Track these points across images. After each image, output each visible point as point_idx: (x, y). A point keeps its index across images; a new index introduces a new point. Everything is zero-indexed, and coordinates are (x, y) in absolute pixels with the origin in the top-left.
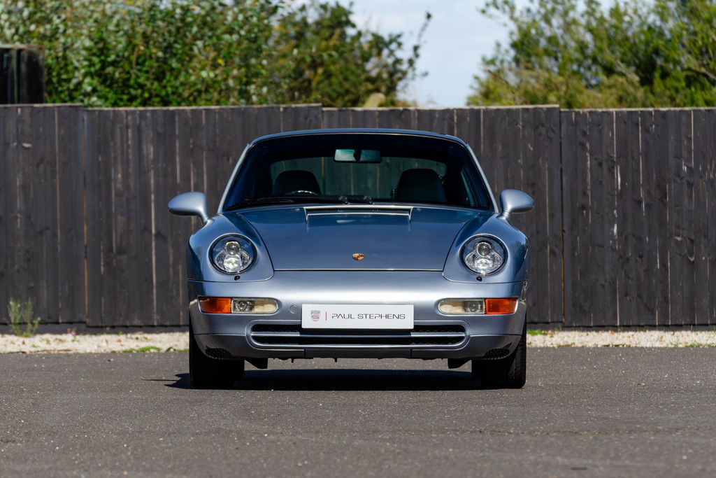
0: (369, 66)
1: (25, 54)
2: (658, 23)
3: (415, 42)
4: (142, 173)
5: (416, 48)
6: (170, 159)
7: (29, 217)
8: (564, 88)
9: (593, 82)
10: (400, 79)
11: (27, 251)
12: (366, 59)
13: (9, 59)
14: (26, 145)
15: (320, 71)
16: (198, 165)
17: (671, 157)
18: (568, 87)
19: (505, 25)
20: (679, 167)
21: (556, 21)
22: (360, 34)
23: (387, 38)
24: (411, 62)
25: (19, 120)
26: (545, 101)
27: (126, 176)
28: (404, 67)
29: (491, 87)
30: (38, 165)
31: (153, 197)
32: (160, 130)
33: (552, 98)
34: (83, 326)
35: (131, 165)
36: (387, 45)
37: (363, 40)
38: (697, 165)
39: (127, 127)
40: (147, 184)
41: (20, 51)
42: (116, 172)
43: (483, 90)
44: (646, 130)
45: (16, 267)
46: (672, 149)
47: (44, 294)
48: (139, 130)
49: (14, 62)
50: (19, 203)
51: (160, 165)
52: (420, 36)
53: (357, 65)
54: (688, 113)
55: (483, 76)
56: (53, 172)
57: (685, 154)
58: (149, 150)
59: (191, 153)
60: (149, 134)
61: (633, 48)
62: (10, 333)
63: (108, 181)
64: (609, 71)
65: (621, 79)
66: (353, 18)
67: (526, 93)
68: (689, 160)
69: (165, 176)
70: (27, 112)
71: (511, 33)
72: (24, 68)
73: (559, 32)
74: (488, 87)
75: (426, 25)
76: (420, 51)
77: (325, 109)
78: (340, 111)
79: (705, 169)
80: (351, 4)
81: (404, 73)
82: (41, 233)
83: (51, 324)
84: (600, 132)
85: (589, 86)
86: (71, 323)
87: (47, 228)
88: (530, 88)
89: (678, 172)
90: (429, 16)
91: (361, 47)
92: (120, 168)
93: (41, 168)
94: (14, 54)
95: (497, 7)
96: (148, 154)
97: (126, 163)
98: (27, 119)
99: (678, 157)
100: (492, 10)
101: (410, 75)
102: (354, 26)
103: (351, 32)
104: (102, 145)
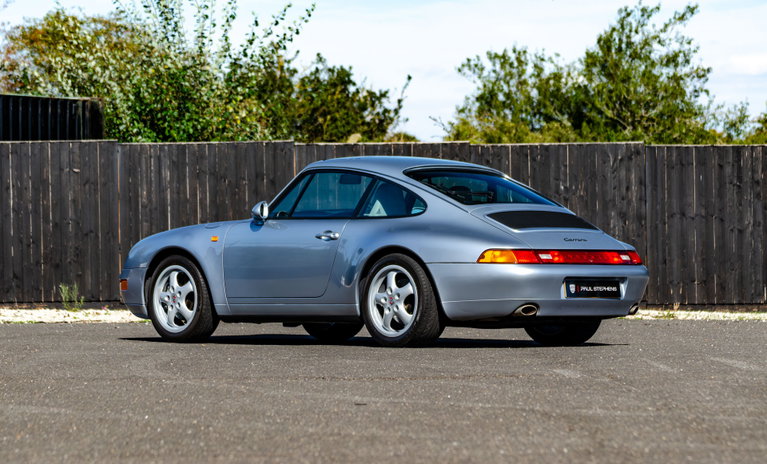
0: (366, 113)
1: (88, 104)
2: (586, 83)
3: (400, 97)
4: (161, 190)
5: (400, 101)
6: (181, 180)
7: (78, 223)
8: (514, 131)
9: (537, 127)
10: (388, 124)
11: (77, 248)
12: (363, 108)
13: (77, 108)
14: (76, 170)
15: (329, 117)
16: (203, 185)
17: (552, 179)
18: (517, 130)
19: (474, 82)
20: (558, 186)
21: (513, 82)
22: (358, 92)
23: (378, 94)
24: (396, 111)
25: (71, 152)
26: (500, 140)
27: (149, 193)
28: (392, 115)
29: (461, 130)
30: (84, 185)
31: (169, 208)
32: (174, 159)
33: (505, 138)
34: (118, 304)
35: (154, 185)
36: (379, 99)
37: (361, 95)
38: (571, 186)
39: (151, 157)
40: (164, 200)
41: (84, 102)
42: (142, 189)
43: (455, 132)
44: (534, 160)
45: (69, 260)
46: (552, 174)
47: (89, 279)
48: (159, 159)
49: (80, 109)
50: (71, 213)
51: (174, 185)
52: (403, 92)
53: (356, 113)
54: (565, 147)
55: (456, 122)
56: (96, 190)
57: (562, 177)
58: (167, 174)
59: (198, 176)
60: (166, 162)
61: (566, 101)
62: (63, 309)
63: (137, 196)
64: (549, 119)
65: (556, 125)
66: (352, 78)
67: (486, 135)
68: (565, 181)
69: (178, 193)
70: (77, 145)
71: (479, 89)
72: (87, 114)
73: (514, 89)
74: (458, 131)
75: (407, 84)
76: (403, 103)
77: (296, 144)
78: (307, 145)
79: (577, 188)
80: (350, 68)
81: (392, 120)
82: (87, 235)
83: (93, 302)
84: (500, 161)
85: (533, 130)
86: (109, 301)
87: (91, 232)
88: (488, 131)
89: (557, 191)
90: (410, 78)
91: (359, 101)
92: (145, 187)
93: (87, 187)
94: (80, 104)
95: (470, 69)
96: (165, 179)
97: (149, 183)
98: (77, 151)
99: (557, 179)
100: (466, 69)
101: (395, 122)
102: (354, 84)
103: (352, 89)
104: (131, 170)
